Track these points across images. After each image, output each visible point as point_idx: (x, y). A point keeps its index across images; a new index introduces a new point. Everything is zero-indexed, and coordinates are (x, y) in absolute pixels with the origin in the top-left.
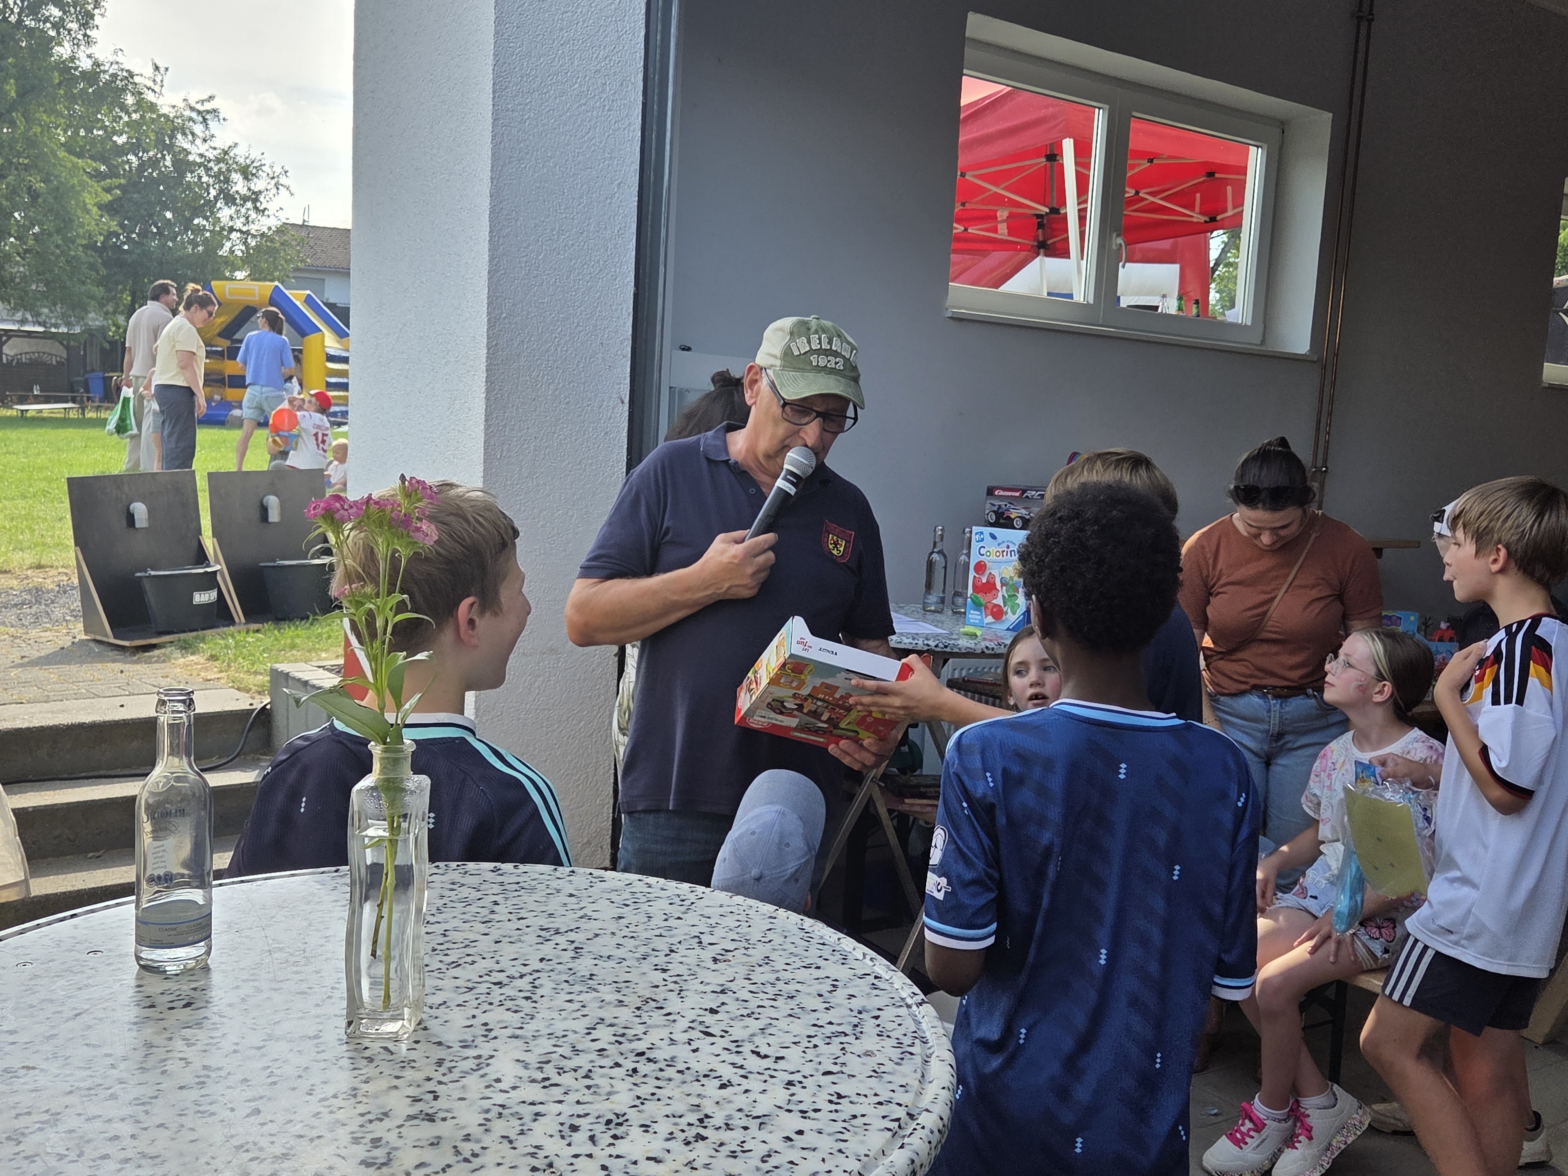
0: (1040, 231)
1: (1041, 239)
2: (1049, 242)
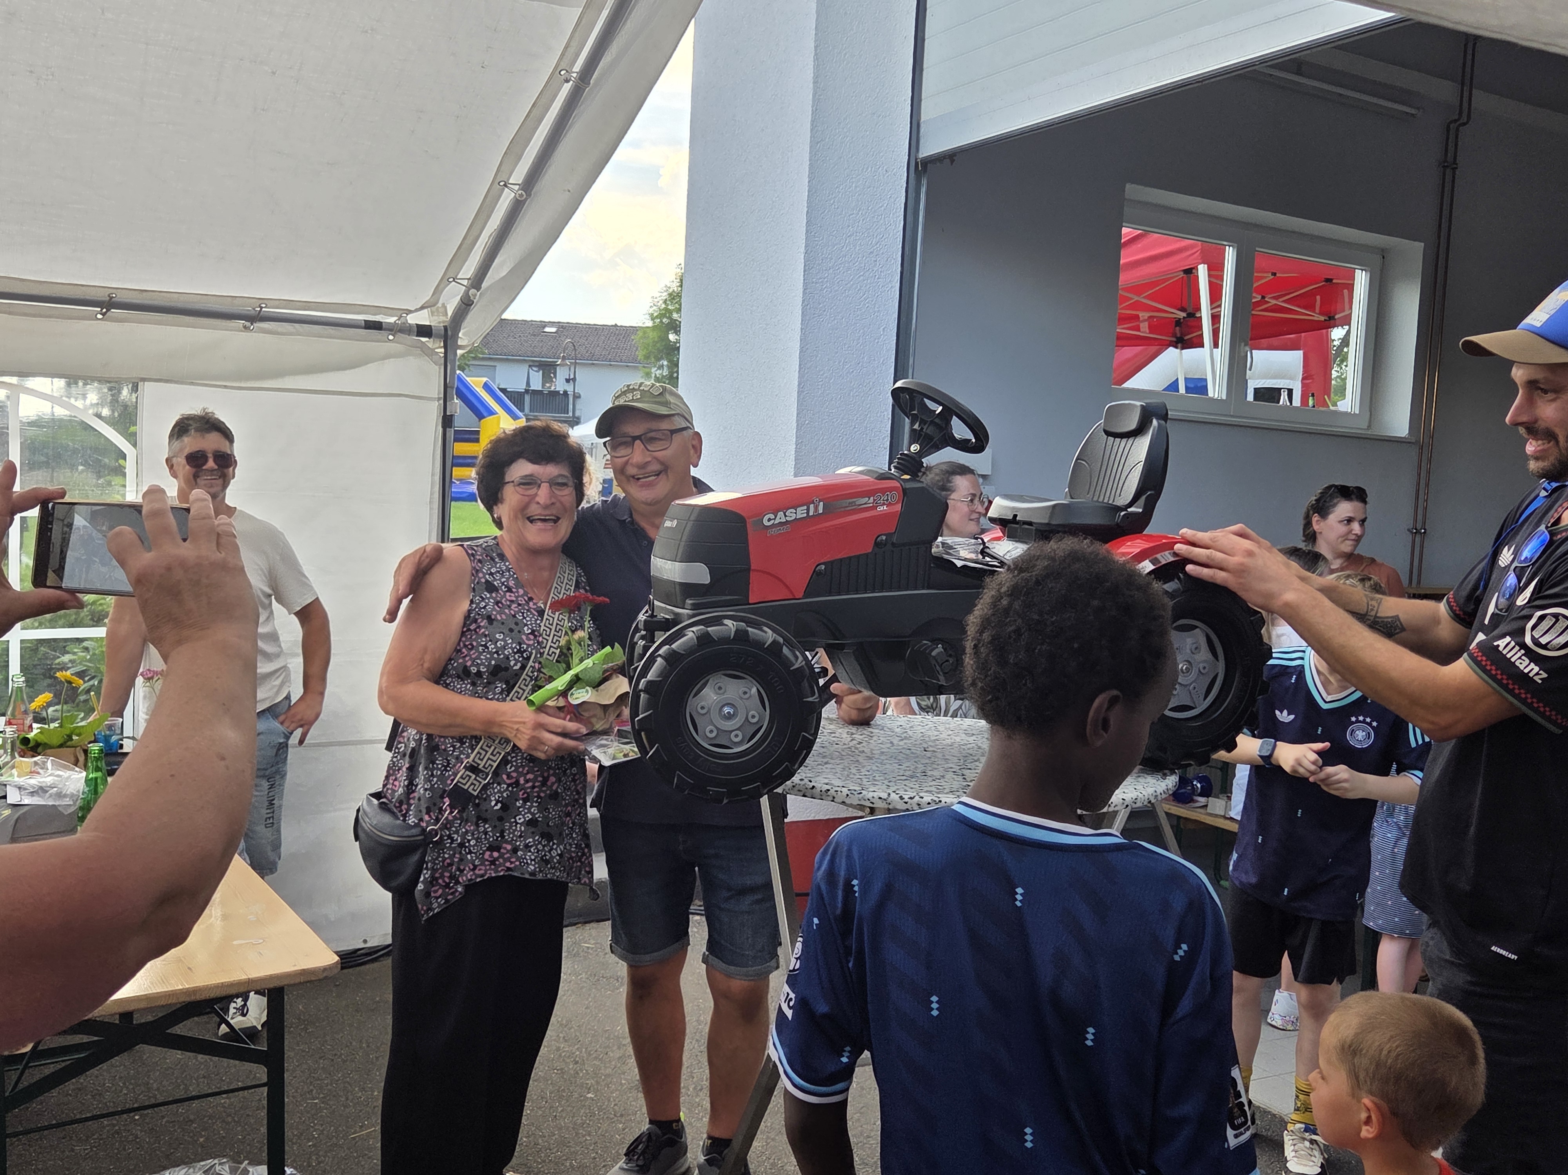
0: (1178, 328)
1: (1178, 335)
2: (1186, 338)
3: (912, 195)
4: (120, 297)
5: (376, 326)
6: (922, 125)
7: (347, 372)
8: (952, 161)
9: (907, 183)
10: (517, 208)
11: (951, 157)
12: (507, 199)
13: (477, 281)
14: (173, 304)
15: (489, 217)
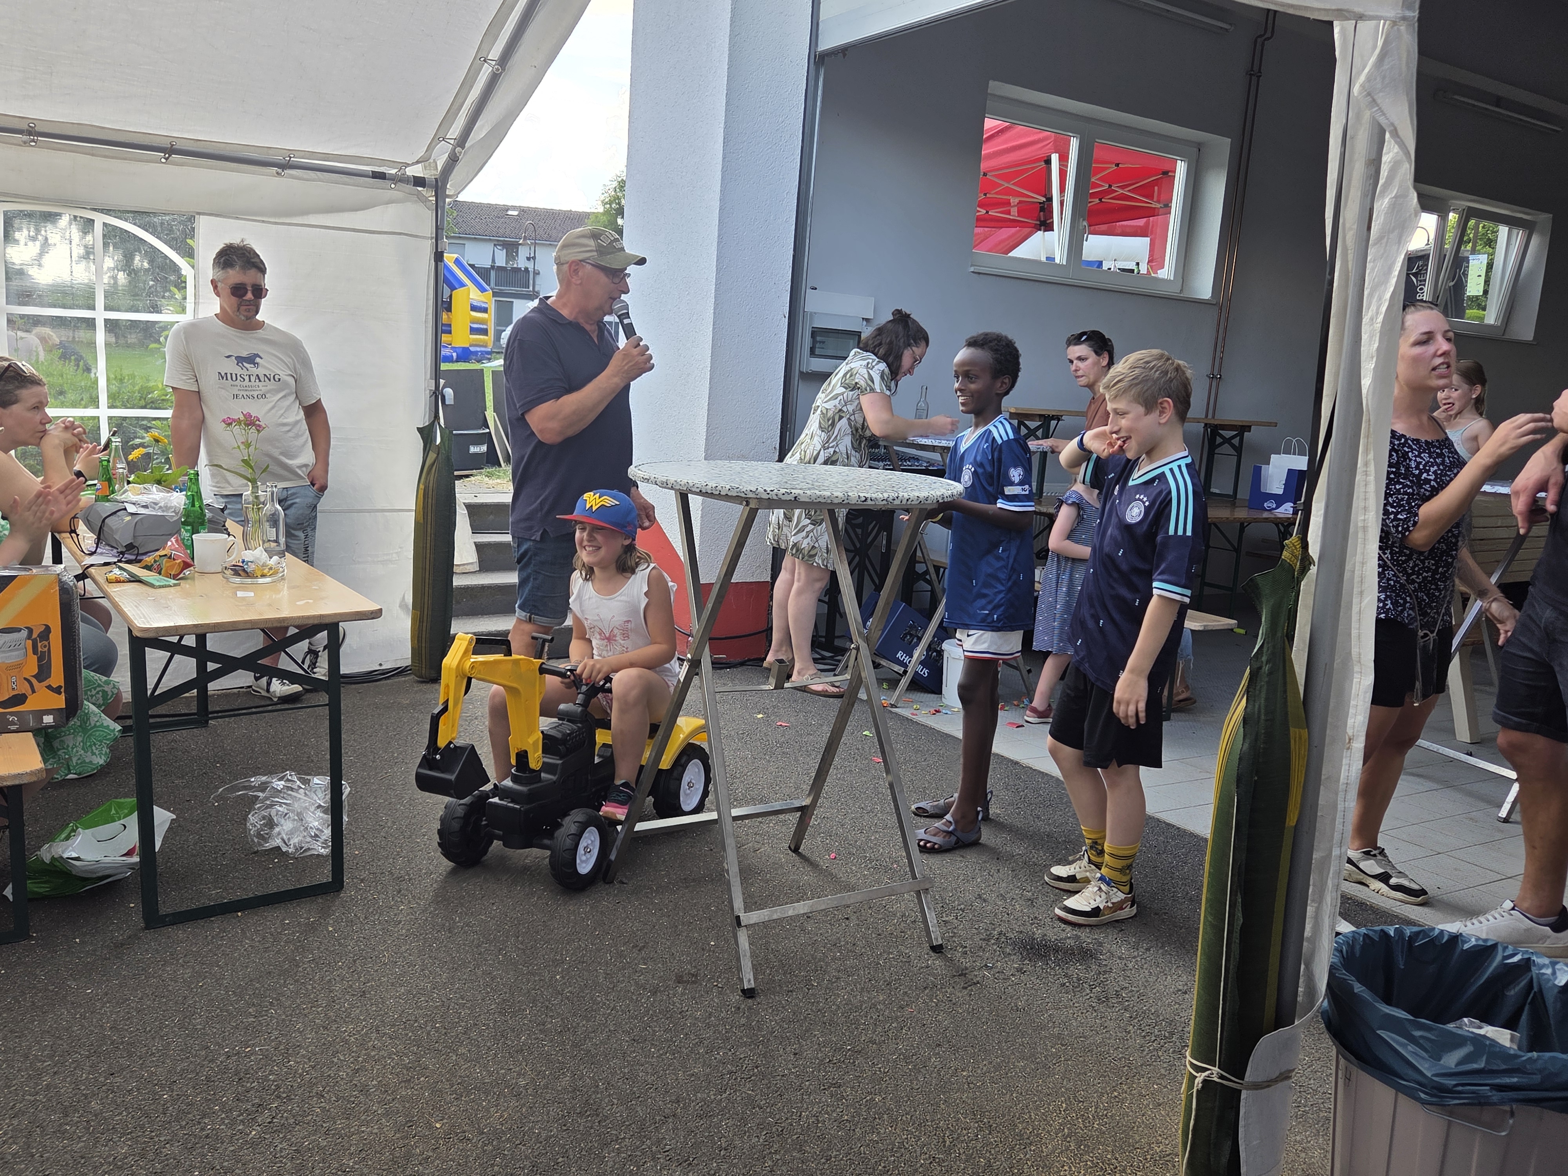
0: (1042, 213)
1: (1042, 219)
2: (1048, 222)
3: (812, 83)
4: (179, 145)
5: (381, 176)
6: (820, 24)
7: (358, 212)
8: (844, 55)
9: (808, 72)
10: (494, 79)
11: (843, 51)
12: (486, 71)
13: (462, 141)
14: (222, 153)
15: (472, 87)
